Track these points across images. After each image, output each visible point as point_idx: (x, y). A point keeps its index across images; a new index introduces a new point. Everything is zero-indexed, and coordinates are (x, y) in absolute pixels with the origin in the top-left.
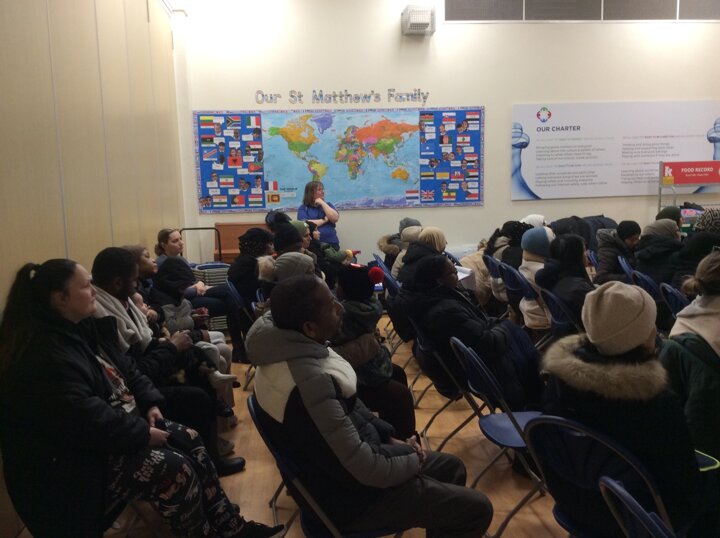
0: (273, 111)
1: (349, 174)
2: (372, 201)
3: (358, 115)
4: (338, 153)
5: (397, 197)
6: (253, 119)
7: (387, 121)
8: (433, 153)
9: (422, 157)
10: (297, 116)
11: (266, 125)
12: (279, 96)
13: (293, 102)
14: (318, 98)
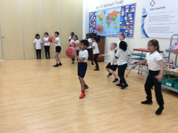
0: (98, 11)
1: (107, 27)
2: (110, 35)
3: (110, 10)
4: (106, 21)
5: (115, 34)
6: (95, 13)
7: (115, 11)
8: (123, 20)
9: (121, 21)
10: (101, 11)
11: (97, 14)
12: (99, 7)
13: (101, 8)
14: (104, 6)
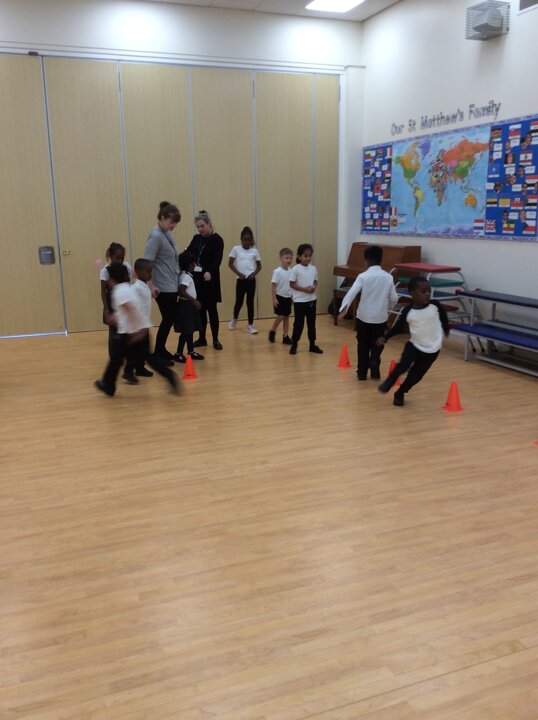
0: (399, 142)
1: (436, 199)
2: (448, 230)
3: (445, 138)
4: (431, 179)
5: (468, 226)
6: (389, 149)
7: (466, 141)
8: (497, 176)
9: (490, 180)
10: (411, 143)
11: (395, 154)
12: (402, 126)
13: (410, 131)
14: (424, 124)
